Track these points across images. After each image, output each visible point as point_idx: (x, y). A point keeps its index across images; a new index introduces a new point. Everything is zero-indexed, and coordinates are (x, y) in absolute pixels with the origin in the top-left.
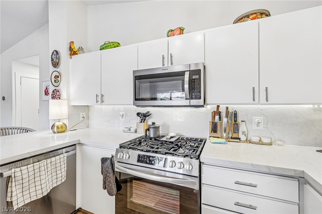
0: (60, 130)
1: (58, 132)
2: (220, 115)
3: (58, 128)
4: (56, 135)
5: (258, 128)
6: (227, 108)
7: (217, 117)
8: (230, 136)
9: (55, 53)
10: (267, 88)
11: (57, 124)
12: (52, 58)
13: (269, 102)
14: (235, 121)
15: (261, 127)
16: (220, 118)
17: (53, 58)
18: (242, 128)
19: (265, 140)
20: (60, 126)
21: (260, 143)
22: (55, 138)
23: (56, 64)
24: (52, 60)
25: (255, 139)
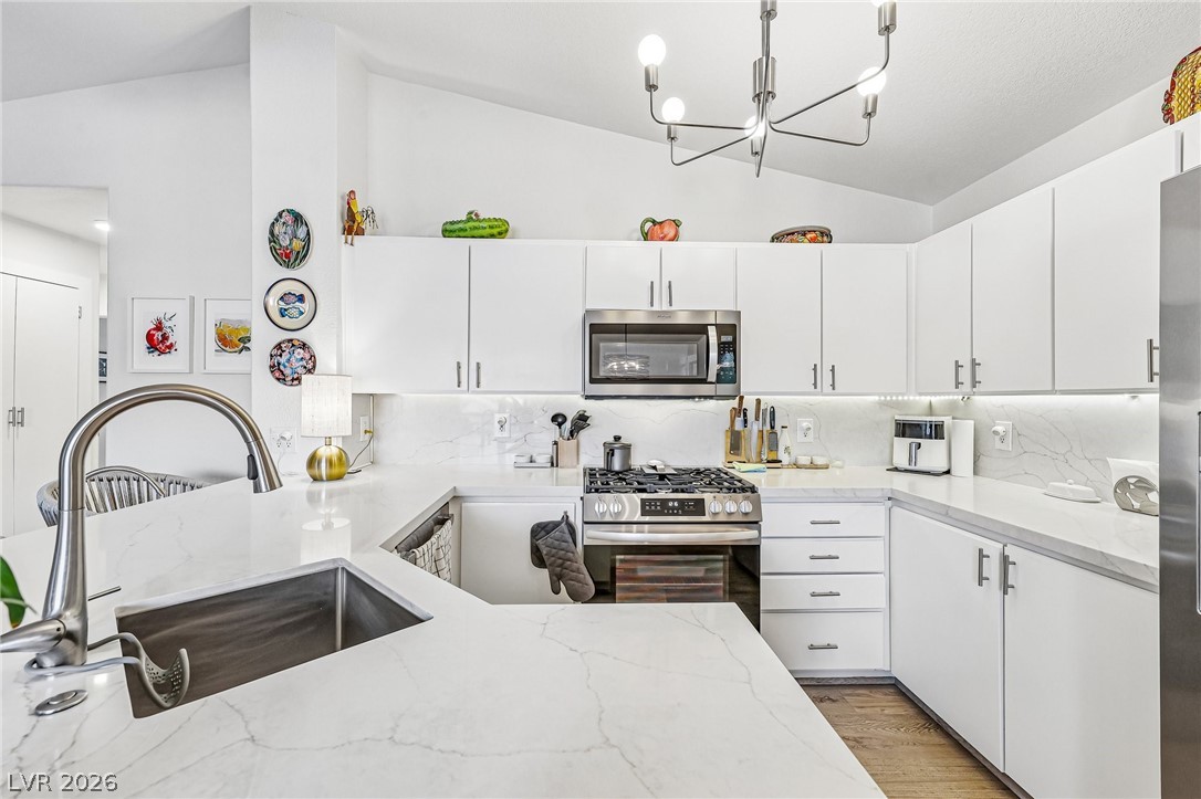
0: (336, 471)
1: (331, 478)
2: (745, 415)
3: (330, 463)
4: (324, 487)
5: (806, 440)
6: (759, 401)
7: (739, 421)
8: (764, 457)
9: (287, 218)
10: (833, 367)
11: (324, 452)
12: (272, 233)
13: (837, 390)
14: (772, 427)
15: (811, 437)
16: (746, 421)
17: (276, 232)
18: (785, 439)
19: (819, 461)
20: (335, 459)
21: (813, 466)
22: (323, 496)
23: (290, 256)
24: (273, 238)
25: (804, 460)
